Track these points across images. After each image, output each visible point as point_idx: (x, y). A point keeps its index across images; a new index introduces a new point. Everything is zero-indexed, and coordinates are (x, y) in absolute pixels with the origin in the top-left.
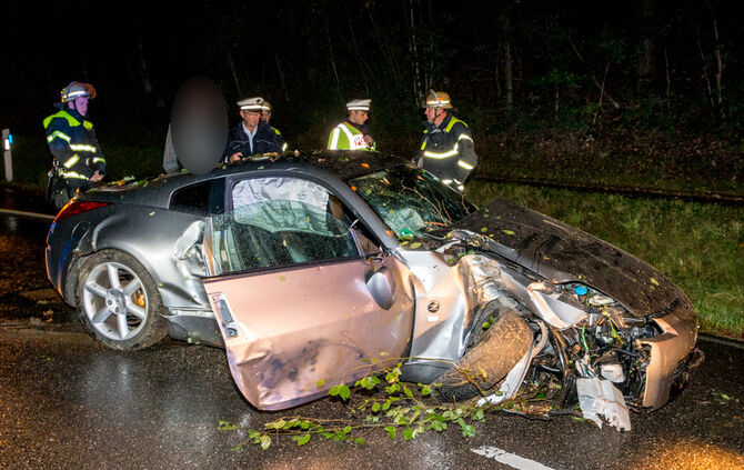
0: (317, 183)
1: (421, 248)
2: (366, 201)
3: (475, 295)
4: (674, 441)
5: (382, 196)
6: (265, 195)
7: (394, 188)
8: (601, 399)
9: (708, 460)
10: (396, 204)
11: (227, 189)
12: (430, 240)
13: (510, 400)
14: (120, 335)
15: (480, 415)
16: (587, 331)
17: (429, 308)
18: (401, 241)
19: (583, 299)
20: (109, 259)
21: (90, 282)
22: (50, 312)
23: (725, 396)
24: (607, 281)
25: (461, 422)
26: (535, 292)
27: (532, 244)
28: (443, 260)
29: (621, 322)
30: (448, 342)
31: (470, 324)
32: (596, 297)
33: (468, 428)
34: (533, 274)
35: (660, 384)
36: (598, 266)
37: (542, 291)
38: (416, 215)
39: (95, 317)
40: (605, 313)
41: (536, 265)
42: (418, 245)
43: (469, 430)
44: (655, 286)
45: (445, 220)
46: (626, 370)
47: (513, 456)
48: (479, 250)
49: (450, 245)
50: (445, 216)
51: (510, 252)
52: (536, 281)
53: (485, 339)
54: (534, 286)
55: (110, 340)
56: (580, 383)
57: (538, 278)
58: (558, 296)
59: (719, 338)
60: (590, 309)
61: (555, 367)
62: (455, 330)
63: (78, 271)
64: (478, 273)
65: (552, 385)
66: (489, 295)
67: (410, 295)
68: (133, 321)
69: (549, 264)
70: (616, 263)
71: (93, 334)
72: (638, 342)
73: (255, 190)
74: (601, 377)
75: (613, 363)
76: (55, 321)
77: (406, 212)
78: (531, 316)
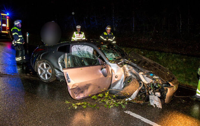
0: (91, 47)
1: (114, 63)
2: (102, 51)
3: (126, 74)
4: (172, 112)
5: (106, 50)
6: (79, 49)
7: (108, 48)
8: (155, 101)
9: (181, 117)
10: (109, 52)
11: (70, 47)
12: (116, 61)
13: (134, 99)
14: (46, 79)
15: (126, 103)
16: (152, 84)
17: (115, 77)
18: (110, 61)
19: (152, 77)
20: (44, 62)
21: (40, 67)
22: (32, 72)
23: (184, 101)
24: (158, 73)
25: (122, 105)
26: (141, 75)
27: (140, 63)
28: (119, 66)
29: (161, 83)
30: (119, 85)
31: (125, 81)
32: (155, 76)
33: (123, 106)
34: (140, 70)
35: (169, 98)
36: (156, 69)
37: (142, 74)
38: (113, 55)
39: (40, 74)
40: (157, 80)
41: (141, 68)
42: (113, 62)
43: (124, 107)
44: (168, 74)
45: (120, 56)
46: (161, 94)
47: (134, 113)
48: (128, 64)
49: (121, 62)
50: (120, 55)
51: (135, 65)
52: (141, 72)
53: (128, 85)
54: (140, 73)
55: (43, 80)
56: (150, 96)
57: (141, 71)
58: (146, 76)
59: (181, 86)
60: (153, 79)
61: (144, 92)
62: (121, 82)
63: (37, 64)
64: (127, 69)
65: (143, 96)
66: (129, 75)
67: (111, 74)
68: (48, 75)
69: (144, 68)
70: (160, 68)
71: (40, 78)
72: (165, 88)
73: (77, 48)
74: (155, 95)
75: (158, 92)
76: (32, 75)
77: (111, 54)
78: (139, 80)
